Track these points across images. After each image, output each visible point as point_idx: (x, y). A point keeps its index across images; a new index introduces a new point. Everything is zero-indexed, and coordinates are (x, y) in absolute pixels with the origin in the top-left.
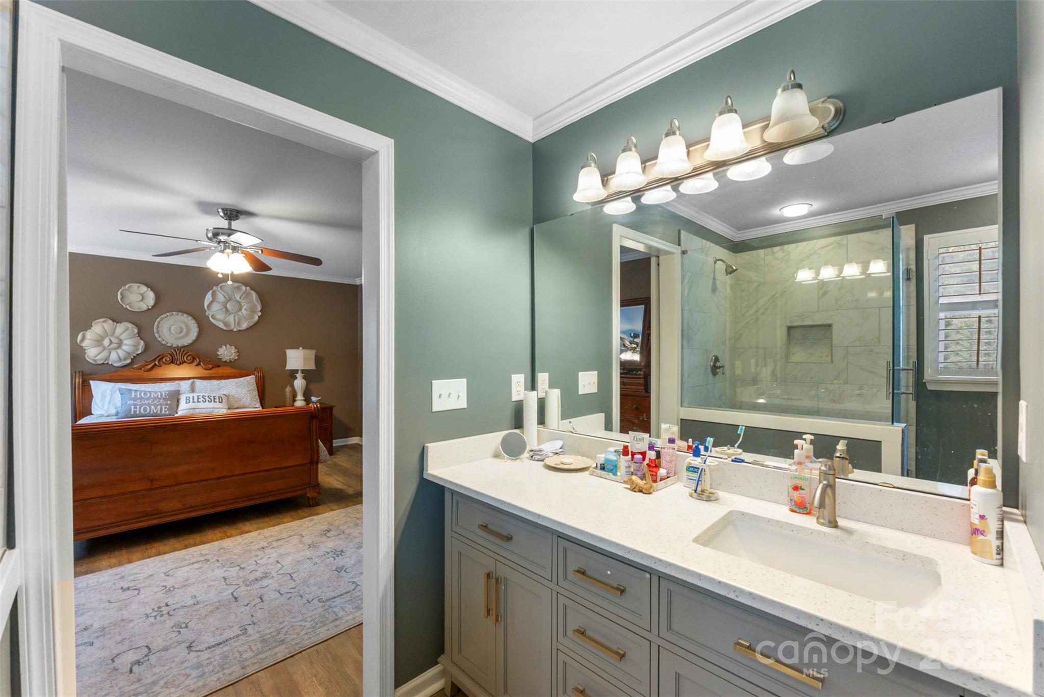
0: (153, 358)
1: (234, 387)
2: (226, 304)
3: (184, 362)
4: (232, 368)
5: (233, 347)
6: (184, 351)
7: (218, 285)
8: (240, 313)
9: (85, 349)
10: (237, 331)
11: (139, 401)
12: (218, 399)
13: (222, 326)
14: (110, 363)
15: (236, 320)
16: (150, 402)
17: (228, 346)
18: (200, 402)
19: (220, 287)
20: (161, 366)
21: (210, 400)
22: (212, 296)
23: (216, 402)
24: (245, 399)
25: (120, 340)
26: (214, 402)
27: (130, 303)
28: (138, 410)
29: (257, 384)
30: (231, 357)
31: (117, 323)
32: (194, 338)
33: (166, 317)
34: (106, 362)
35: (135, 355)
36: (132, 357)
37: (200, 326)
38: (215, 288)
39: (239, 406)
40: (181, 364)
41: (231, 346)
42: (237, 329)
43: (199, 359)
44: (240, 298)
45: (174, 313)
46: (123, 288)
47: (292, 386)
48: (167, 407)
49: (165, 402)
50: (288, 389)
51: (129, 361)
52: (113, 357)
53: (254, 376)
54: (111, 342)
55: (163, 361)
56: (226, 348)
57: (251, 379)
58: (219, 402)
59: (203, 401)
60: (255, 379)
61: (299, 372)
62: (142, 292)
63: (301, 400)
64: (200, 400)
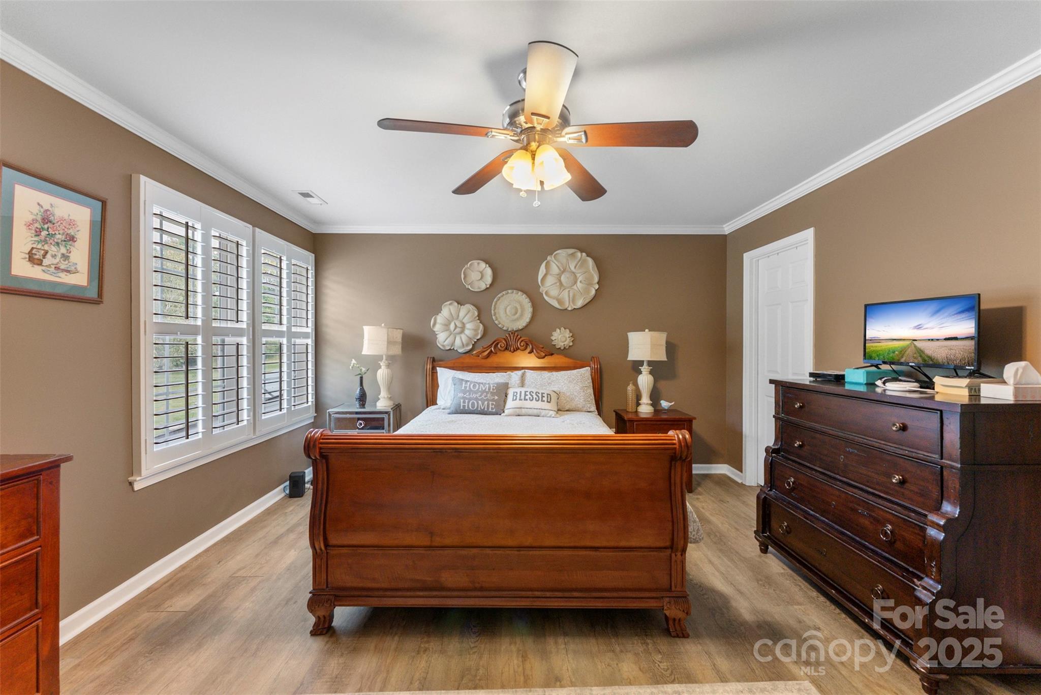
0: (490, 344)
1: (565, 382)
2: (560, 277)
3: (518, 349)
4: (566, 356)
5: (568, 331)
6: (518, 336)
7: (552, 254)
8: (575, 287)
9: (437, 334)
10: (572, 310)
11: (468, 394)
12: (546, 397)
13: (555, 304)
14: (455, 349)
15: (571, 295)
16: (478, 396)
17: (562, 329)
18: (527, 400)
19: (554, 257)
20: (496, 353)
21: (537, 399)
22: (546, 268)
23: (544, 401)
24: (577, 399)
25: (463, 323)
26: (543, 401)
27: (472, 282)
28: (466, 404)
29: (592, 379)
30: (565, 343)
31: (461, 305)
32: (528, 320)
33: (502, 296)
34: (452, 348)
35: (476, 340)
36: (473, 343)
37: (534, 306)
38: (549, 258)
39: (571, 408)
40: (514, 351)
41: (565, 329)
42: (572, 307)
43: (532, 345)
44: (575, 267)
45: (510, 291)
46: (466, 266)
47: (636, 384)
48: (494, 403)
49: (492, 397)
50: (630, 388)
51: (470, 347)
52: (458, 342)
53: (588, 368)
54: (456, 326)
55: (498, 348)
56: (560, 332)
57: (586, 372)
58: (548, 402)
59: (530, 398)
60: (590, 373)
61: (645, 364)
62: (481, 270)
63: (647, 404)
64: (527, 397)
